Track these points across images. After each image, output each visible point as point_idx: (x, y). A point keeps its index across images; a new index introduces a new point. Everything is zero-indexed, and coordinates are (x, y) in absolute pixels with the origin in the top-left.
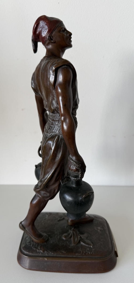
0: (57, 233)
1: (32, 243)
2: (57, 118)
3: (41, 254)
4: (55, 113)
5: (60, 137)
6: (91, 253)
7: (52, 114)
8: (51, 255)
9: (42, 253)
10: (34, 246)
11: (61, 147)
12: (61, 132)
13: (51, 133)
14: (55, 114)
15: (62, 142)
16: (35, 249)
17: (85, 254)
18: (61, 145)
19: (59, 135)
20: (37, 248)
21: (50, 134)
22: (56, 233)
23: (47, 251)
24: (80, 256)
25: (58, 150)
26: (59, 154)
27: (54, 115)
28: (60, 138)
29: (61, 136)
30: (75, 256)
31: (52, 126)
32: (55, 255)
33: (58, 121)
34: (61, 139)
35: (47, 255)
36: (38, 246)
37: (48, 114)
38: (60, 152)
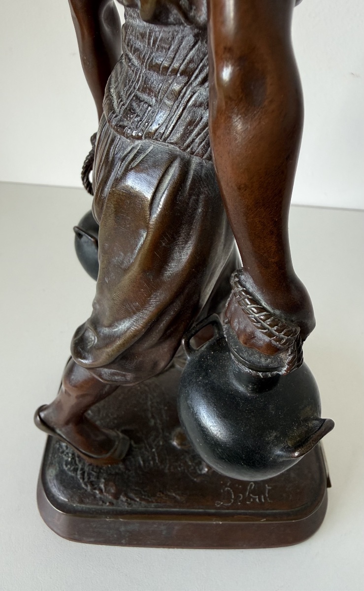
0: (155, 423)
1: (80, 466)
2: (182, 52)
3: (108, 504)
4: (167, 24)
5: (193, 166)
6: (260, 499)
7: (145, 23)
8: (141, 509)
9: (111, 504)
10: (86, 480)
11: (192, 217)
12: (197, 140)
13: (139, 138)
14: (170, 29)
15: (198, 196)
16: (89, 488)
17: (243, 501)
18: (196, 209)
19: (186, 155)
20: (96, 486)
21: (137, 142)
22: (152, 422)
23: (128, 497)
24: (228, 508)
25: (177, 233)
26: (183, 248)
27: (159, 32)
28: (192, 173)
29: (195, 160)
30: (213, 511)
31: (145, 97)
32: (152, 507)
33: (188, 73)
34: (197, 180)
35: (126, 507)
36: (98, 477)
37: (122, 21)
38: (186, 242)
